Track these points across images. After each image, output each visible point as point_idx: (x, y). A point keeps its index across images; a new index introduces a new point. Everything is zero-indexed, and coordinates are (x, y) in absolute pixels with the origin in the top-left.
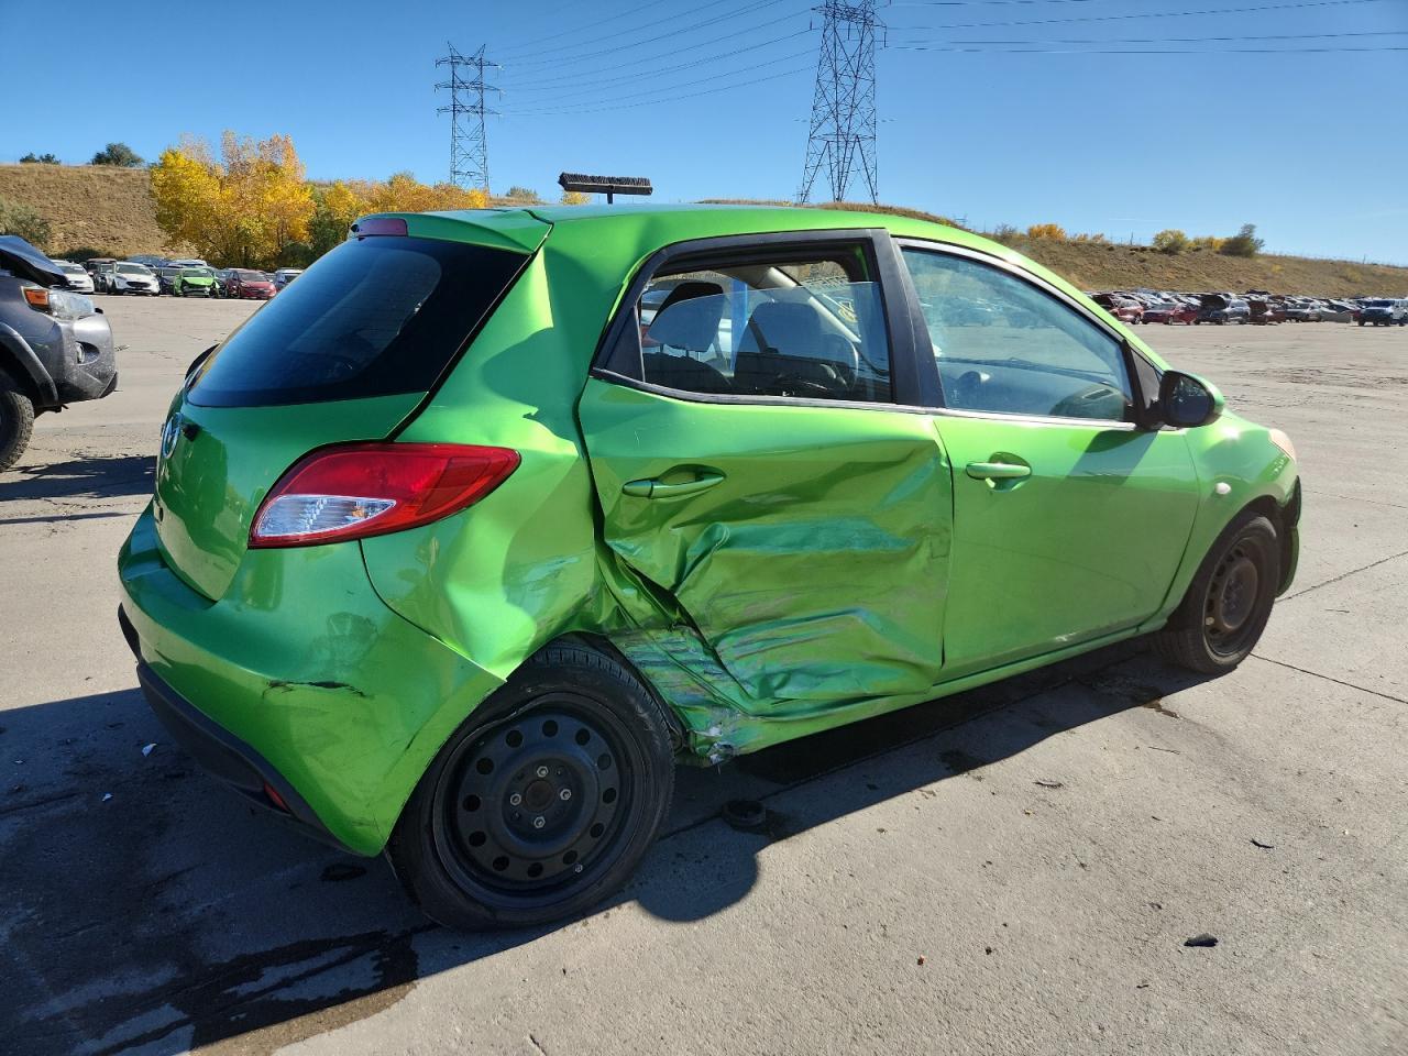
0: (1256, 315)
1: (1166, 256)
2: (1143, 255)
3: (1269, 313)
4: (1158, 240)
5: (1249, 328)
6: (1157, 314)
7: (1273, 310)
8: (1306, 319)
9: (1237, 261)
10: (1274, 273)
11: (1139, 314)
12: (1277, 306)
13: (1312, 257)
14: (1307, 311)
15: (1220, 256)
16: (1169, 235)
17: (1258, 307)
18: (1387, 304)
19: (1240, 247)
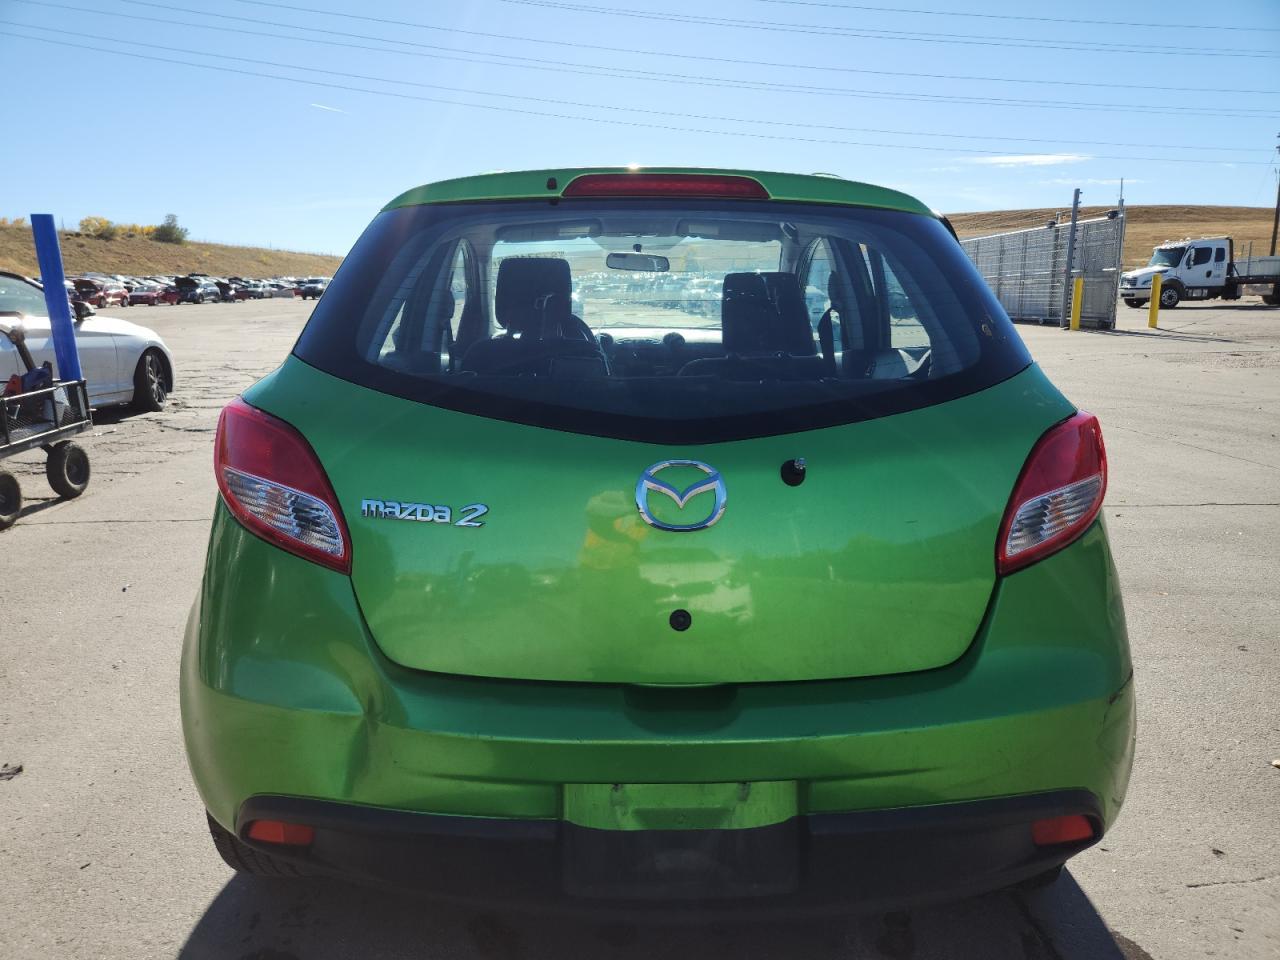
0: (223, 294)
1: (102, 241)
2: (81, 241)
3: (232, 292)
4: (85, 225)
5: (221, 305)
6: (142, 297)
7: (236, 289)
8: (260, 296)
9: (171, 248)
10: (206, 258)
11: (125, 297)
12: (238, 287)
13: (230, 244)
14: (260, 290)
15: (154, 243)
16: (94, 222)
17: (224, 288)
18: (316, 282)
19: (167, 234)
